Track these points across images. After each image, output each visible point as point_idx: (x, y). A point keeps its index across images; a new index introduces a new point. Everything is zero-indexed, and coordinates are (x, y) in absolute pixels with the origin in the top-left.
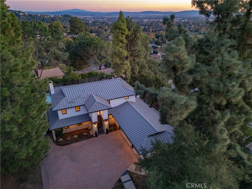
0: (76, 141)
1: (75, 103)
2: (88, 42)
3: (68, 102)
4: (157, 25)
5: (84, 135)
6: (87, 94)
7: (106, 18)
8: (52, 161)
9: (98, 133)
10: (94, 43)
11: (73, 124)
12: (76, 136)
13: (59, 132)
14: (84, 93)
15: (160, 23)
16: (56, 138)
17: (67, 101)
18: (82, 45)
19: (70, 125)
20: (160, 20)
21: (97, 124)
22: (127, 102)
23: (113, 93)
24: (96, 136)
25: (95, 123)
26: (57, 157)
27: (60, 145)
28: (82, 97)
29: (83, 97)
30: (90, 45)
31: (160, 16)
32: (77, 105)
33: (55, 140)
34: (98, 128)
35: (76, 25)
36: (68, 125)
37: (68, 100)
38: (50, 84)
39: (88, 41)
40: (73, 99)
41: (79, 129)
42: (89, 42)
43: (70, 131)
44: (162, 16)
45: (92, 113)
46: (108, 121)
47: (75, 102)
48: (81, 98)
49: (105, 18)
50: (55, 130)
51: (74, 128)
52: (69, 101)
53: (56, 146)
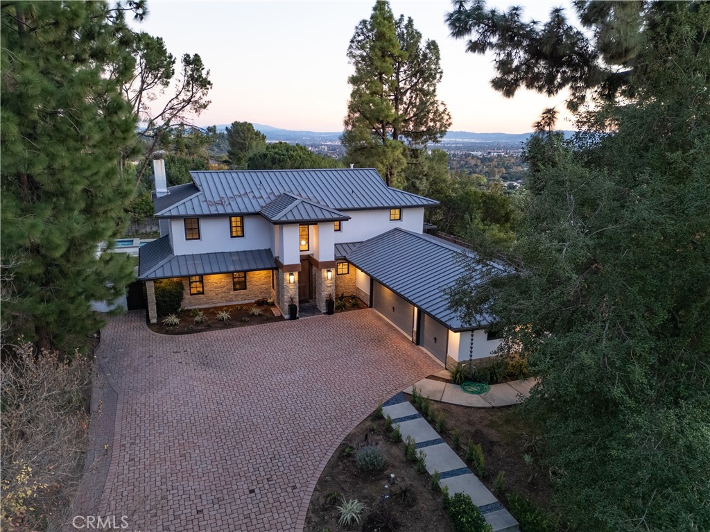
0: (224, 325)
1: (229, 206)
2: (276, 153)
3: (206, 201)
4: (462, 162)
5: (251, 313)
6: (269, 191)
7: (326, 145)
8: (136, 364)
9: (297, 304)
10: (293, 157)
11: (218, 271)
12: (225, 315)
13: (171, 300)
14: (262, 188)
15: (472, 158)
16: (156, 315)
17: (204, 199)
18: (260, 161)
19: (207, 272)
20: (472, 153)
21: (297, 273)
22: (397, 229)
23: (354, 195)
24: (293, 317)
25: (291, 269)
26: (154, 355)
27: (167, 333)
28: (254, 197)
29: (258, 195)
30: (283, 161)
31: (472, 143)
32: (236, 211)
33: (154, 321)
34: (299, 287)
35: (244, 140)
36: (200, 271)
37: (209, 198)
38: (155, 161)
39: (277, 150)
40: (224, 196)
41: (235, 303)
42: (280, 155)
43: (205, 304)
44: (478, 143)
45: (284, 225)
46: (333, 270)
47: (230, 204)
48: (251, 197)
49: (322, 145)
50: (155, 280)
51: (220, 295)
52: (212, 201)
53: (156, 334)
